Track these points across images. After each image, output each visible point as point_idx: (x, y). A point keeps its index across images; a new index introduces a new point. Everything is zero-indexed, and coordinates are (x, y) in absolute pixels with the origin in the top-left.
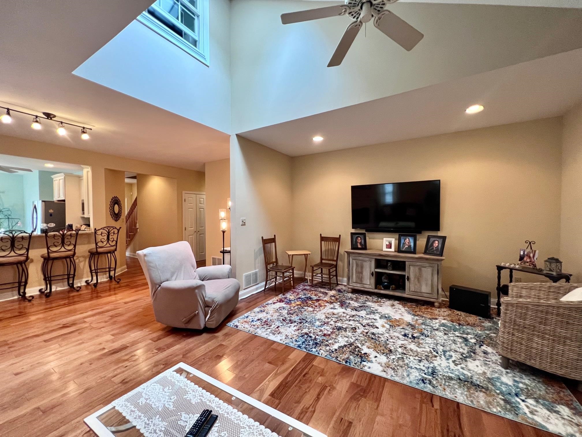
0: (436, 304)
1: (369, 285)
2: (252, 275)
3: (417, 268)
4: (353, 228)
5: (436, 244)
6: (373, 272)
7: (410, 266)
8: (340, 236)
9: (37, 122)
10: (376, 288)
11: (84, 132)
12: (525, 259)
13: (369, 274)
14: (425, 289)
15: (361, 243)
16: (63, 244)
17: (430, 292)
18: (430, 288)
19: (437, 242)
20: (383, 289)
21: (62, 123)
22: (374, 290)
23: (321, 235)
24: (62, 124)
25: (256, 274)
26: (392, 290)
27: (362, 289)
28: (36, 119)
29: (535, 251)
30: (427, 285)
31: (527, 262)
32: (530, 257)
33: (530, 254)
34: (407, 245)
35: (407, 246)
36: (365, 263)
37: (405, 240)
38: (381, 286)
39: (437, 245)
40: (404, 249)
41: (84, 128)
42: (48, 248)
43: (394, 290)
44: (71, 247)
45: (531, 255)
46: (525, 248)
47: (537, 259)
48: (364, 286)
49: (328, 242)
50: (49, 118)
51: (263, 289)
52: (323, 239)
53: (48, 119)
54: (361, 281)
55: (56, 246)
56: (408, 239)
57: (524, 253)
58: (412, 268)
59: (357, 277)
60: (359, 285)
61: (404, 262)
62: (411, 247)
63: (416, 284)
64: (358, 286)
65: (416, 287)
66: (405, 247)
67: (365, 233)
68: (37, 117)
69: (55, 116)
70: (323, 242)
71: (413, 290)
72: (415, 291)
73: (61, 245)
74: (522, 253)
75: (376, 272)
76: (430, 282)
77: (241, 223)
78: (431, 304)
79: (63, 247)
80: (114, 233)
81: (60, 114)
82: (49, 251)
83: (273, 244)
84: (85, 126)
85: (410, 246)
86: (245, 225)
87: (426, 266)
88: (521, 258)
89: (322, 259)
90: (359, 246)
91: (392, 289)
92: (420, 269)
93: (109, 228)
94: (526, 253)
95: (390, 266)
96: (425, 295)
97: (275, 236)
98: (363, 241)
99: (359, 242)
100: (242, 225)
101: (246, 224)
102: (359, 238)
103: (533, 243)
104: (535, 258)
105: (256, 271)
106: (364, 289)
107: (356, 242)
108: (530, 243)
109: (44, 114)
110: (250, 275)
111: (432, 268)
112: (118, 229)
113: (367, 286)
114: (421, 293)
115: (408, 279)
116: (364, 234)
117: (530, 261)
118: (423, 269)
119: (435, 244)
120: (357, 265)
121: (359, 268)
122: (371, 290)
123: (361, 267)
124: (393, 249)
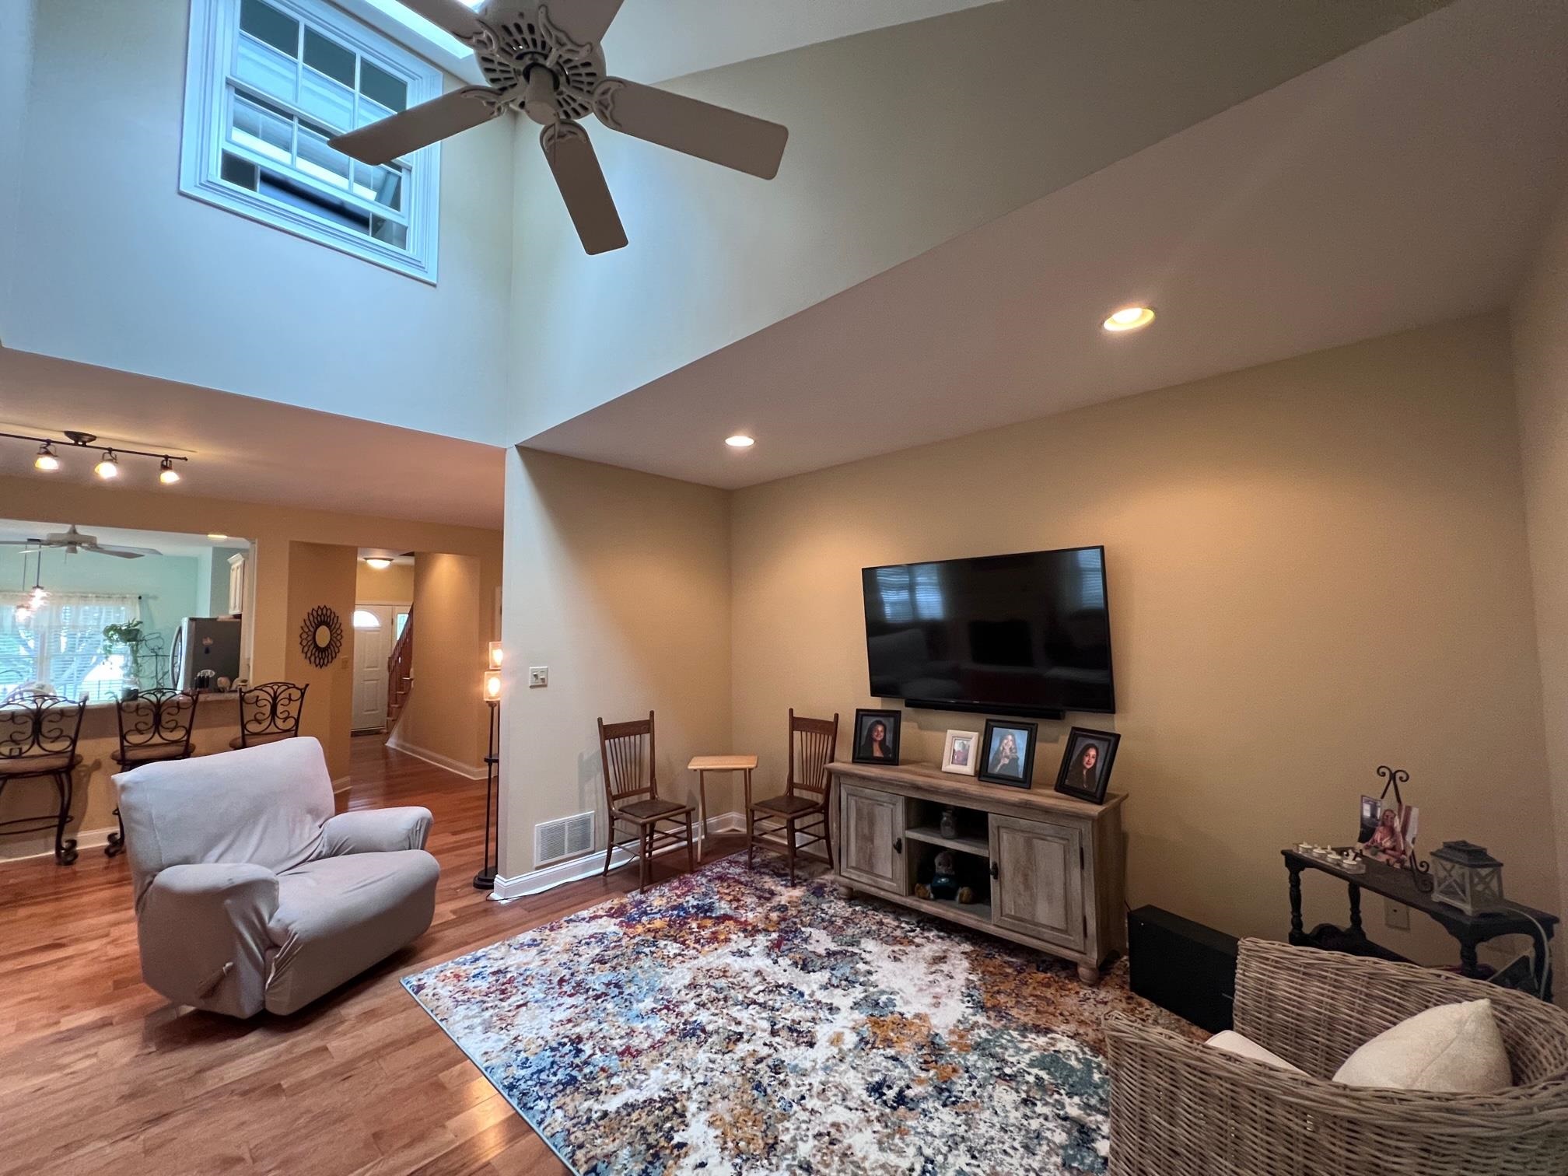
0: (1083, 971)
1: (891, 880)
2: (566, 827)
3: (1020, 839)
4: (873, 694)
5: (1091, 758)
6: (899, 841)
7: (1002, 831)
8: (837, 716)
9: (48, 453)
10: (912, 892)
11: (165, 468)
12: (1378, 836)
13: (890, 847)
14: (1046, 913)
15: (882, 743)
16: (157, 725)
17: (1062, 925)
18: (1061, 911)
19: (1092, 752)
20: (932, 896)
21: (110, 450)
22: (904, 899)
23: (791, 711)
24: (110, 453)
25: (585, 822)
26: (961, 902)
27: (873, 891)
28: (47, 448)
29: (1409, 809)
30: (1050, 899)
31: (1384, 851)
32: (1392, 831)
33: (1393, 818)
34: (1007, 757)
35: (1006, 761)
36: (878, 810)
37: (1001, 742)
38: (928, 887)
39: (1093, 761)
40: (997, 770)
41: (167, 457)
42: (123, 737)
43: (966, 903)
44: (179, 735)
45: (1397, 824)
46: (1379, 797)
47: (1413, 842)
48: (876, 882)
49: (809, 734)
50: (80, 443)
51: (602, 869)
52: (797, 724)
53: (76, 444)
54: (871, 865)
55: (141, 732)
56: (1010, 737)
57: (1373, 815)
58: (1005, 836)
59: (859, 850)
60: (865, 878)
61: (984, 815)
62: (1017, 766)
63: (1020, 894)
64: (863, 882)
65: (1020, 902)
66: (999, 762)
67: (899, 713)
68: (49, 442)
69: (93, 438)
70: (797, 734)
71: (1013, 913)
72: (1018, 915)
73: (153, 730)
74: (1367, 814)
75: (909, 840)
76: (1059, 890)
77: (530, 681)
78: (1068, 968)
79: (157, 735)
80: (290, 699)
81: (105, 434)
82: (126, 744)
83: (647, 736)
84: (170, 453)
85: (1015, 760)
86: (545, 686)
87: (1046, 832)
88: (1366, 834)
89: (792, 783)
90: (877, 753)
91: (960, 899)
92: (1029, 844)
93: (275, 687)
94: (1379, 815)
95: (947, 824)
96: (1048, 934)
97: (652, 713)
98: (889, 737)
99: (879, 739)
100: (531, 687)
101: (549, 682)
102: (880, 728)
103: (1401, 778)
104: (1409, 839)
105: (585, 816)
106: (877, 890)
107: (870, 739)
108: (1393, 776)
109: (68, 434)
110: (560, 828)
111: (1064, 842)
112: (301, 690)
113: (886, 884)
114: (1037, 924)
115: (997, 872)
116: (896, 715)
117: (1393, 849)
118: (1037, 843)
119: (1087, 759)
120: (859, 811)
121: (866, 823)
122: (896, 898)
123: (868, 819)
124: (969, 769)
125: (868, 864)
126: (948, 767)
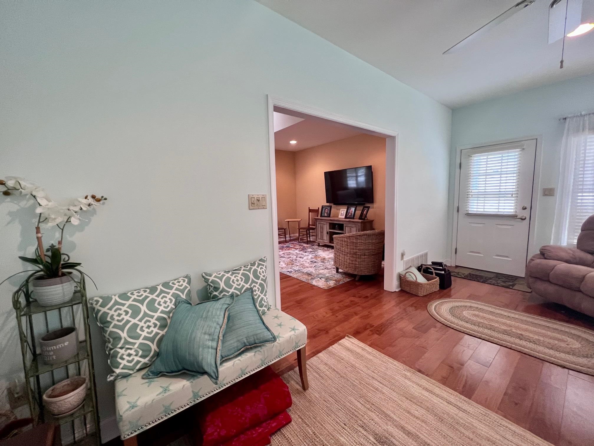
4: (327, 202)
6: (328, 232)
8: (318, 208)
10: (330, 242)
13: (326, 234)
15: (327, 213)
22: (329, 244)
23: (309, 208)
27: (323, 243)
36: (324, 226)
37: (350, 210)
39: (365, 212)
40: (349, 216)
49: (313, 213)
52: (310, 211)
54: (323, 238)
56: (352, 209)
58: (346, 228)
59: (320, 235)
60: (321, 241)
61: (343, 224)
66: (349, 214)
70: (310, 213)
75: (330, 231)
85: (352, 214)
87: (353, 226)
89: (309, 225)
90: (326, 215)
92: (350, 229)
95: (337, 227)
98: (329, 211)
102: (327, 210)
107: (325, 212)
111: (356, 228)
113: (325, 241)
116: (331, 207)
118: (352, 229)
120: (320, 226)
121: (322, 229)
122: (327, 244)
123: (322, 228)
124: (344, 217)
125: (322, 238)
126: (340, 217)
